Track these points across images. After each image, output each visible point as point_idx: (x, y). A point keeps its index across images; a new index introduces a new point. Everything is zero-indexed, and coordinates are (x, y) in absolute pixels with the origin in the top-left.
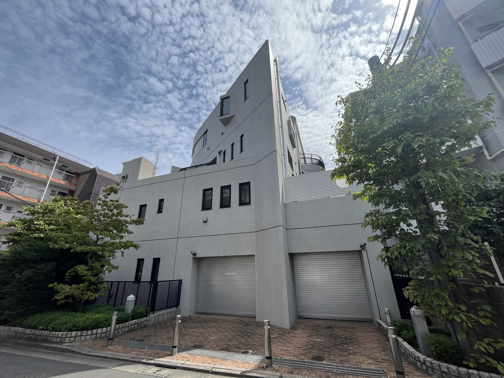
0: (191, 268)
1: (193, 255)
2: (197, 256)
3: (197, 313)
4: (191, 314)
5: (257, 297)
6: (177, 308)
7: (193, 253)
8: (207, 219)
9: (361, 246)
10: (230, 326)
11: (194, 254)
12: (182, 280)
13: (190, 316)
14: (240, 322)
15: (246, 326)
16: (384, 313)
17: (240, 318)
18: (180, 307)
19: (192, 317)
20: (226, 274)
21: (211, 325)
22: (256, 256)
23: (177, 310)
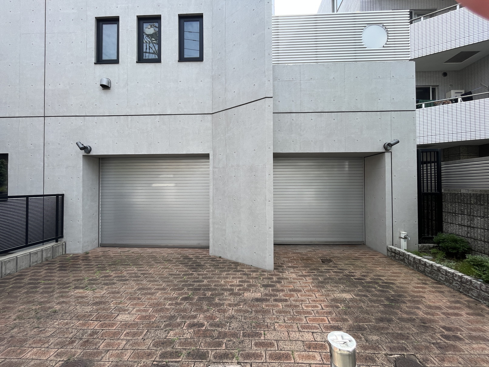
0: (81, 173)
1: (81, 149)
2: (93, 153)
3: (102, 246)
4: (89, 249)
5: (211, 221)
6: (57, 241)
7: (81, 146)
8: (109, 82)
9: (384, 147)
10: (166, 273)
11: (86, 149)
12: (63, 195)
13: (87, 253)
14: (181, 259)
15: (195, 269)
16: (398, 238)
17: (179, 250)
18: (64, 239)
19: (90, 255)
20: (154, 185)
21: (125, 273)
22: (211, 157)
23: (58, 246)
